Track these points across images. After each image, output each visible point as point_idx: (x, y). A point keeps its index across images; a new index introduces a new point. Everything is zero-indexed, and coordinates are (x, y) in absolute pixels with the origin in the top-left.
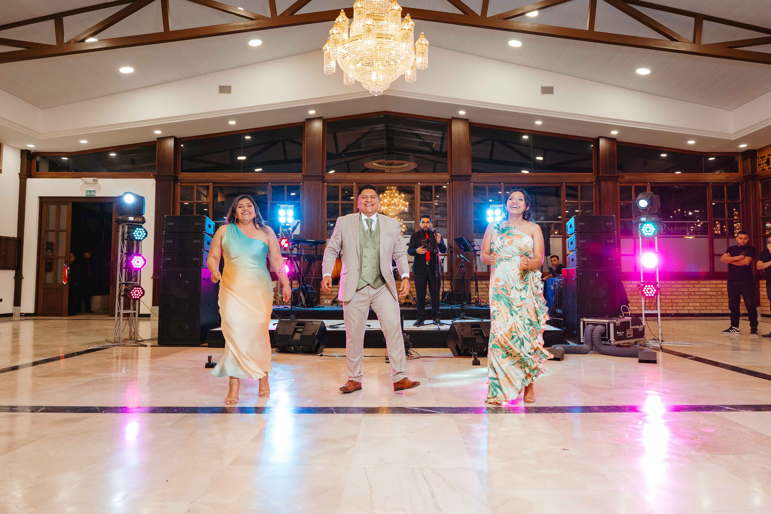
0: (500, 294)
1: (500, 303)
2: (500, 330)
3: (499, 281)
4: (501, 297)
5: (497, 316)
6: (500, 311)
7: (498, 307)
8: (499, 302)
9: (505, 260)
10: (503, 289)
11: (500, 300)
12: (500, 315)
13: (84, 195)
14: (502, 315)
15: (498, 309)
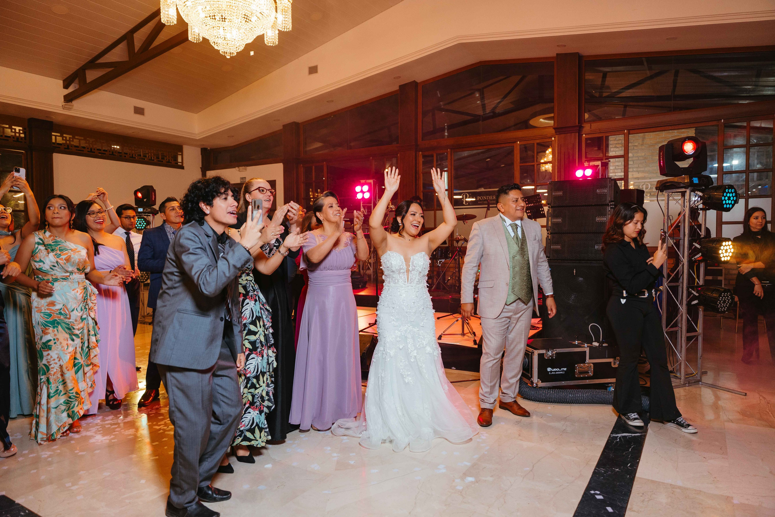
0: (57, 319)
1: (57, 330)
2: (59, 360)
3: (54, 305)
4: (58, 323)
5: (54, 345)
6: (58, 339)
7: (55, 335)
8: (55, 329)
9: (62, 280)
10: (60, 313)
11: (57, 327)
12: (58, 343)
13: (239, 182)
14: (61, 343)
15: (55, 338)
